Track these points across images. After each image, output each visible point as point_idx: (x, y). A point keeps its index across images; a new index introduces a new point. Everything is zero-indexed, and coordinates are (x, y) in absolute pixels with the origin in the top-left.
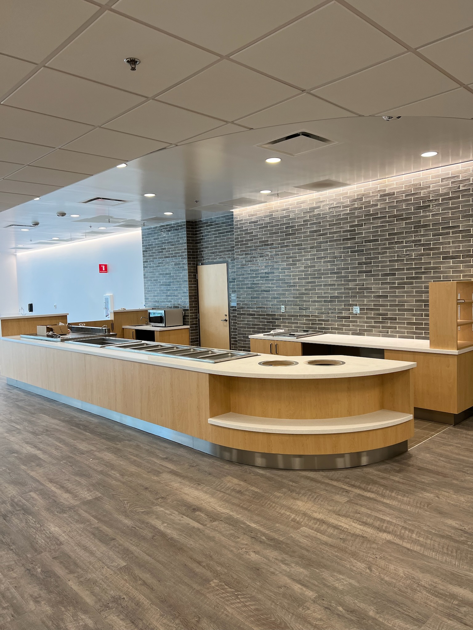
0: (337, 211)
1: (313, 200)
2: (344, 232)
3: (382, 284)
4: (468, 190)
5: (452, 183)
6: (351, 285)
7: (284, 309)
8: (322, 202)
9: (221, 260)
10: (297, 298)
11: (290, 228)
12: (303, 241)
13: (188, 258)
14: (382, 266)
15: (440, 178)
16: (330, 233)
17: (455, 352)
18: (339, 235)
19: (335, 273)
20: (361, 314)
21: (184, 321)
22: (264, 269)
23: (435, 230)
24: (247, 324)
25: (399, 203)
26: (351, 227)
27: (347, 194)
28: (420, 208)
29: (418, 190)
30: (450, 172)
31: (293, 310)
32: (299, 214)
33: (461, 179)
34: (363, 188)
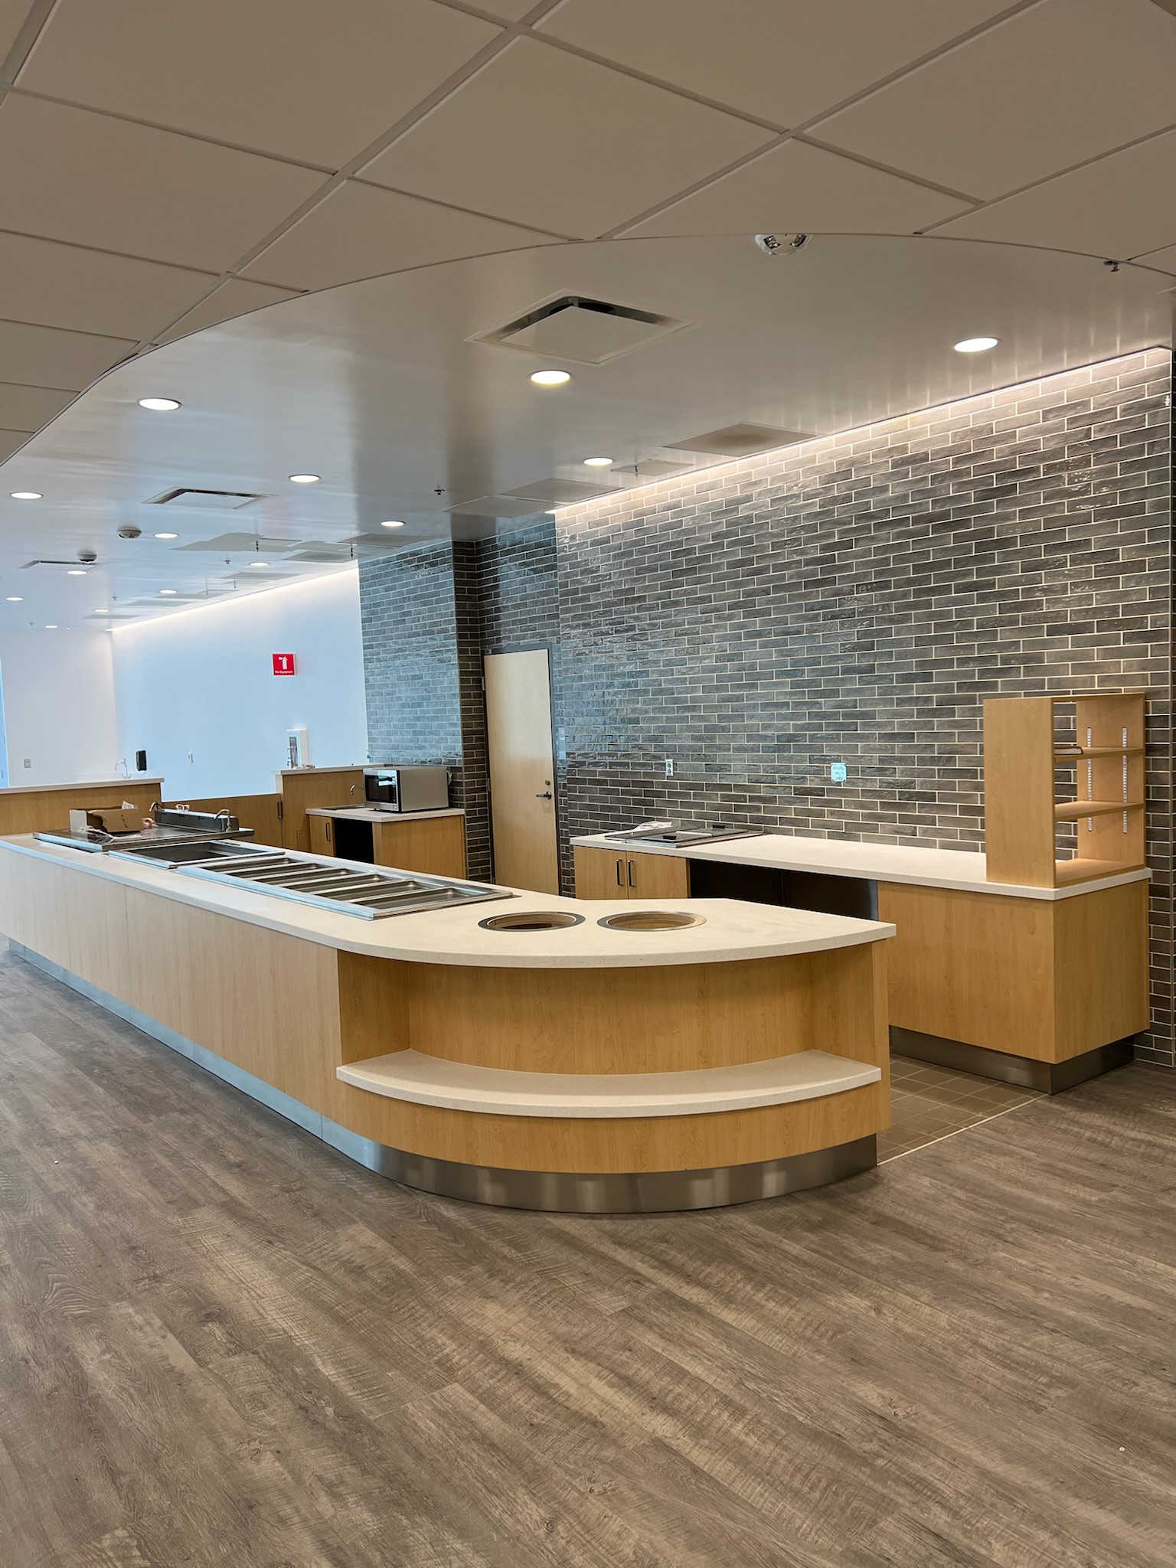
0: (791, 508)
1: (734, 480)
2: (808, 563)
3: (900, 702)
4: (1112, 442)
5: (1071, 421)
6: (826, 705)
7: (672, 769)
8: (755, 483)
9: (537, 640)
10: (700, 739)
11: (682, 554)
12: (713, 588)
13: (460, 636)
14: (899, 656)
15: (1041, 411)
16: (776, 568)
17: (1048, 892)
18: (797, 573)
19: (787, 674)
20: (848, 782)
21: (450, 798)
22: (625, 665)
23: (1030, 553)
24: (589, 807)
25: (941, 482)
26: (824, 548)
27: (814, 461)
28: (990, 493)
29: (986, 445)
30: (1065, 391)
31: (691, 770)
32: (702, 518)
33: (1092, 411)
34: (851, 445)
